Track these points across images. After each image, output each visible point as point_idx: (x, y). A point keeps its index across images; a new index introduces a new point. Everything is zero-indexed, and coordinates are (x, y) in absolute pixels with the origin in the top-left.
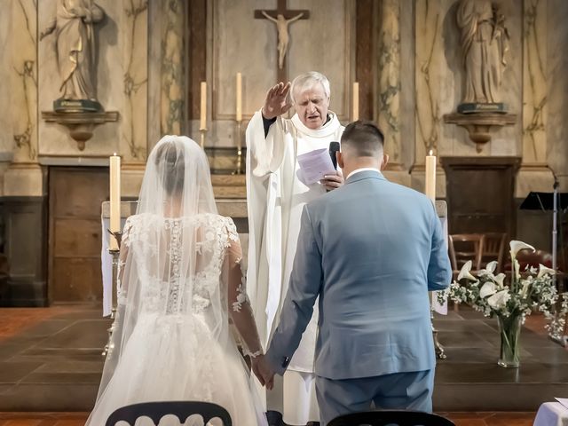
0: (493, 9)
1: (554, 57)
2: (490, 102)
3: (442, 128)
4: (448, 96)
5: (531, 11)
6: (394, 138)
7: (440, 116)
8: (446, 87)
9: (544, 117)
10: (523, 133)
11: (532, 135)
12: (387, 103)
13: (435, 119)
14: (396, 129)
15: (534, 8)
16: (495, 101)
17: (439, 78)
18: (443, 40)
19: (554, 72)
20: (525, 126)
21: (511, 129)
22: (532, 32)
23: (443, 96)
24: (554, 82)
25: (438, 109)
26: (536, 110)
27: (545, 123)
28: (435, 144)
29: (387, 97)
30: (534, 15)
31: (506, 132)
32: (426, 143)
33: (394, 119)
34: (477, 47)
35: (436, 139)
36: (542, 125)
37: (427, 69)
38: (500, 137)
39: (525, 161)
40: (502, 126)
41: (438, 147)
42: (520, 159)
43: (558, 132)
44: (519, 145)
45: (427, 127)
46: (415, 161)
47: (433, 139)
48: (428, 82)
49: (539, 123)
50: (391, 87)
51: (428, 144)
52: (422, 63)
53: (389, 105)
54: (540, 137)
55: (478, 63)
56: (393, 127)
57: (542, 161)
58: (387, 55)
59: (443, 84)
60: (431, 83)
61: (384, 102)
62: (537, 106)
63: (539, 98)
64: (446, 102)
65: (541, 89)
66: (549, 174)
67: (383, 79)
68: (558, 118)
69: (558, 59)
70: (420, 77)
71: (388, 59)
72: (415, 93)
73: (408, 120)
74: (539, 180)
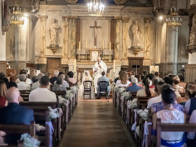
0: (138, 27)
2: (137, 46)
3: (128, 51)
4: (129, 45)
6: (118, 53)
7: (128, 49)
9: (149, 49)
11: (146, 53)
13: (126, 49)
17: (128, 40)
19: (151, 40)
20: (145, 51)
21: (142, 51)
22: (147, 32)
24: (151, 42)
25: (127, 47)
26: (147, 48)
29: (116, 45)
30: (147, 28)
32: (125, 54)
34: (135, 35)
35: (127, 53)
36: (148, 51)
38: (140, 53)
39: (145, 58)
40: (140, 51)
41: (127, 55)
44: (144, 55)
45: (125, 51)
50: (117, 43)
53: (117, 47)
54: (148, 53)
55: (135, 38)
56: (118, 51)
57: (148, 58)
59: (128, 42)
60: (126, 42)
63: (148, 45)
64: (129, 46)
65: (149, 43)
66: (150, 61)
67: (116, 41)
68: (152, 49)
69: (152, 37)
70: (124, 41)
71: (117, 37)
72: (123, 44)
73: (121, 49)
74: (147, 62)
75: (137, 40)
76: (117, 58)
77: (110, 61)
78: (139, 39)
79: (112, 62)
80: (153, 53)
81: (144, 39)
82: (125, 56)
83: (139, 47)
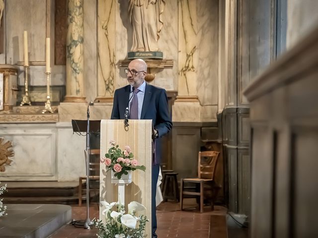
1: (203, 16)
2: (147, 50)
3: (118, 70)
4: (122, 46)
6: (76, 78)
7: (116, 62)
8: (121, 39)
9: (195, 61)
10: (179, 74)
11: (185, 75)
12: (71, 52)
13: (112, 64)
14: (78, 71)
16: (151, 50)
17: (116, 33)
18: (119, 4)
19: (203, 27)
20: (180, 69)
21: (169, 71)
23: (119, 46)
24: (203, 35)
25: (114, 56)
26: (188, 56)
27: (195, 66)
28: (112, 82)
29: (71, 48)
31: (166, 73)
32: (105, 81)
33: (76, 64)
34: (138, 9)
35: (113, 78)
36: (193, 67)
37: (106, 26)
38: (162, 77)
39: (180, 95)
40: (162, 69)
41: (114, 85)
42: (176, 93)
43: (206, 72)
44: (175, 83)
45: (106, 69)
46: (98, 95)
47: (111, 79)
48: (106, 36)
49: (190, 66)
50: (74, 41)
51: (107, 83)
52: (103, 22)
53: (72, 54)
54: (192, 77)
55: (139, 22)
56: (75, 70)
57: (193, 93)
58: (71, 17)
59: (119, 38)
60: (109, 37)
61: (69, 51)
62: (189, 53)
63: (190, 48)
64: (121, 50)
65: (193, 40)
66: (197, 105)
67: (69, 35)
68: (206, 62)
69: (206, 18)
70: (101, 33)
71: (71, 20)
72: (98, 44)
73: (92, 64)
74: (189, 108)
75: (145, 26)
76: (74, 95)
77: (48, 106)
78: (152, 22)
79: (56, 112)
80: (209, 74)
81: (174, 25)
82: (108, 88)
83: (155, 53)
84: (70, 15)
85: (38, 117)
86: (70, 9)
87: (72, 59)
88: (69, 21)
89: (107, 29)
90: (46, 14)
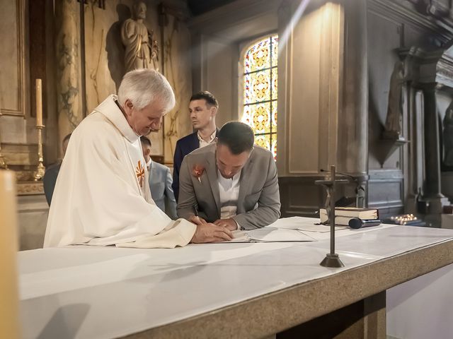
0: (149, 34)
5: (168, 43)
9: (177, 126)
10: (164, 138)
11: (170, 140)
12: (69, 102)
15: (170, 41)
18: (107, 53)
19: (181, 93)
20: (166, 132)
22: (169, 60)
26: (172, 120)
27: (177, 131)
29: (69, 97)
30: (170, 46)
31: (153, 136)
33: (75, 118)
37: (95, 76)
39: (166, 160)
42: (163, 157)
48: (96, 87)
49: (174, 130)
50: (72, 88)
52: (91, 71)
53: (70, 105)
58: (68, 57)
61: (66, 101)
62: (173, 118)
68: (184, 128)
69: (183, 83)
70: (90, 84)
71: (68, 60)
72: (85, 96)
84: (67, 54)
85: (35, 187)
86: (66, 46)
87: (70, 111)
88: (65, 61)
89: (95, 80)
90: (19, 47)
